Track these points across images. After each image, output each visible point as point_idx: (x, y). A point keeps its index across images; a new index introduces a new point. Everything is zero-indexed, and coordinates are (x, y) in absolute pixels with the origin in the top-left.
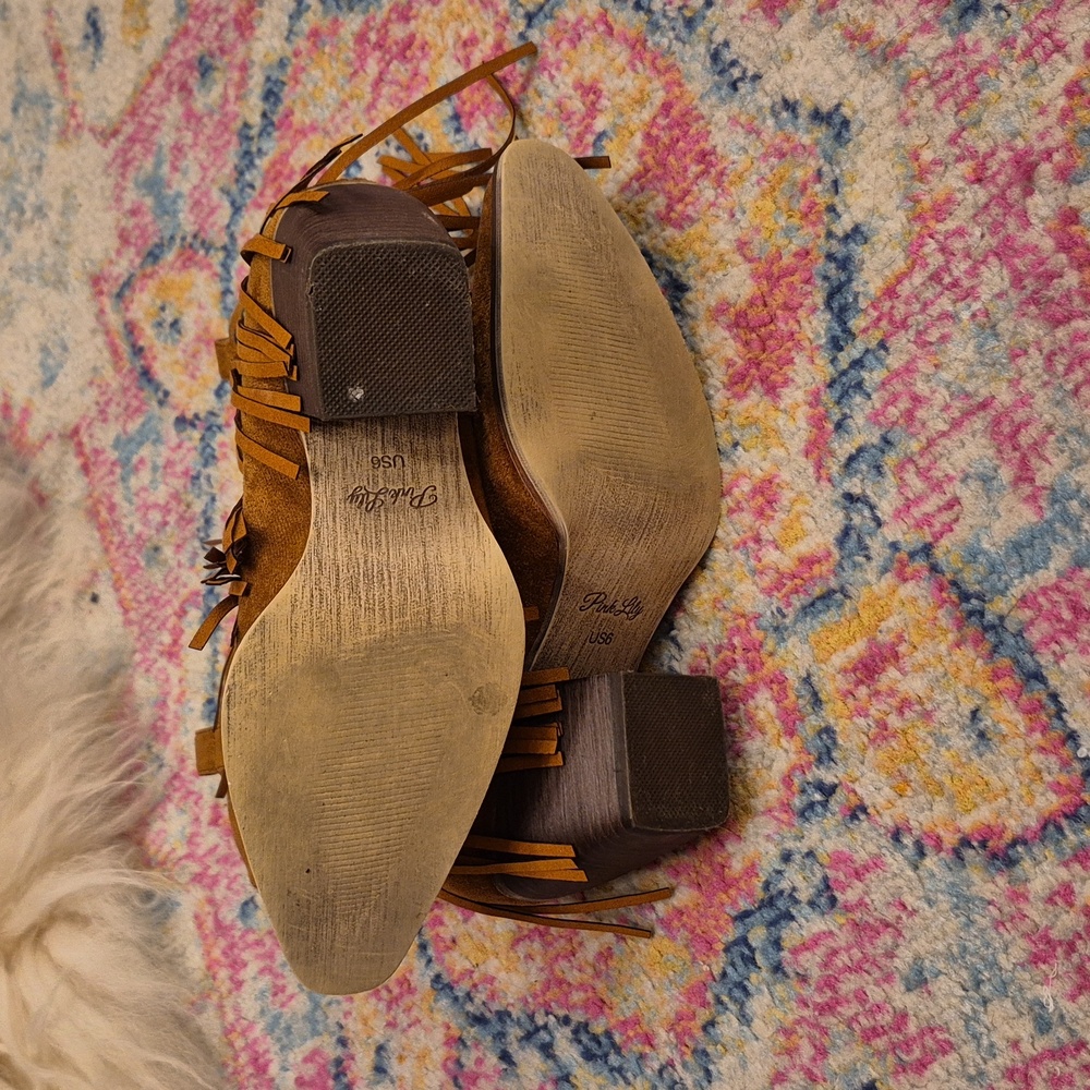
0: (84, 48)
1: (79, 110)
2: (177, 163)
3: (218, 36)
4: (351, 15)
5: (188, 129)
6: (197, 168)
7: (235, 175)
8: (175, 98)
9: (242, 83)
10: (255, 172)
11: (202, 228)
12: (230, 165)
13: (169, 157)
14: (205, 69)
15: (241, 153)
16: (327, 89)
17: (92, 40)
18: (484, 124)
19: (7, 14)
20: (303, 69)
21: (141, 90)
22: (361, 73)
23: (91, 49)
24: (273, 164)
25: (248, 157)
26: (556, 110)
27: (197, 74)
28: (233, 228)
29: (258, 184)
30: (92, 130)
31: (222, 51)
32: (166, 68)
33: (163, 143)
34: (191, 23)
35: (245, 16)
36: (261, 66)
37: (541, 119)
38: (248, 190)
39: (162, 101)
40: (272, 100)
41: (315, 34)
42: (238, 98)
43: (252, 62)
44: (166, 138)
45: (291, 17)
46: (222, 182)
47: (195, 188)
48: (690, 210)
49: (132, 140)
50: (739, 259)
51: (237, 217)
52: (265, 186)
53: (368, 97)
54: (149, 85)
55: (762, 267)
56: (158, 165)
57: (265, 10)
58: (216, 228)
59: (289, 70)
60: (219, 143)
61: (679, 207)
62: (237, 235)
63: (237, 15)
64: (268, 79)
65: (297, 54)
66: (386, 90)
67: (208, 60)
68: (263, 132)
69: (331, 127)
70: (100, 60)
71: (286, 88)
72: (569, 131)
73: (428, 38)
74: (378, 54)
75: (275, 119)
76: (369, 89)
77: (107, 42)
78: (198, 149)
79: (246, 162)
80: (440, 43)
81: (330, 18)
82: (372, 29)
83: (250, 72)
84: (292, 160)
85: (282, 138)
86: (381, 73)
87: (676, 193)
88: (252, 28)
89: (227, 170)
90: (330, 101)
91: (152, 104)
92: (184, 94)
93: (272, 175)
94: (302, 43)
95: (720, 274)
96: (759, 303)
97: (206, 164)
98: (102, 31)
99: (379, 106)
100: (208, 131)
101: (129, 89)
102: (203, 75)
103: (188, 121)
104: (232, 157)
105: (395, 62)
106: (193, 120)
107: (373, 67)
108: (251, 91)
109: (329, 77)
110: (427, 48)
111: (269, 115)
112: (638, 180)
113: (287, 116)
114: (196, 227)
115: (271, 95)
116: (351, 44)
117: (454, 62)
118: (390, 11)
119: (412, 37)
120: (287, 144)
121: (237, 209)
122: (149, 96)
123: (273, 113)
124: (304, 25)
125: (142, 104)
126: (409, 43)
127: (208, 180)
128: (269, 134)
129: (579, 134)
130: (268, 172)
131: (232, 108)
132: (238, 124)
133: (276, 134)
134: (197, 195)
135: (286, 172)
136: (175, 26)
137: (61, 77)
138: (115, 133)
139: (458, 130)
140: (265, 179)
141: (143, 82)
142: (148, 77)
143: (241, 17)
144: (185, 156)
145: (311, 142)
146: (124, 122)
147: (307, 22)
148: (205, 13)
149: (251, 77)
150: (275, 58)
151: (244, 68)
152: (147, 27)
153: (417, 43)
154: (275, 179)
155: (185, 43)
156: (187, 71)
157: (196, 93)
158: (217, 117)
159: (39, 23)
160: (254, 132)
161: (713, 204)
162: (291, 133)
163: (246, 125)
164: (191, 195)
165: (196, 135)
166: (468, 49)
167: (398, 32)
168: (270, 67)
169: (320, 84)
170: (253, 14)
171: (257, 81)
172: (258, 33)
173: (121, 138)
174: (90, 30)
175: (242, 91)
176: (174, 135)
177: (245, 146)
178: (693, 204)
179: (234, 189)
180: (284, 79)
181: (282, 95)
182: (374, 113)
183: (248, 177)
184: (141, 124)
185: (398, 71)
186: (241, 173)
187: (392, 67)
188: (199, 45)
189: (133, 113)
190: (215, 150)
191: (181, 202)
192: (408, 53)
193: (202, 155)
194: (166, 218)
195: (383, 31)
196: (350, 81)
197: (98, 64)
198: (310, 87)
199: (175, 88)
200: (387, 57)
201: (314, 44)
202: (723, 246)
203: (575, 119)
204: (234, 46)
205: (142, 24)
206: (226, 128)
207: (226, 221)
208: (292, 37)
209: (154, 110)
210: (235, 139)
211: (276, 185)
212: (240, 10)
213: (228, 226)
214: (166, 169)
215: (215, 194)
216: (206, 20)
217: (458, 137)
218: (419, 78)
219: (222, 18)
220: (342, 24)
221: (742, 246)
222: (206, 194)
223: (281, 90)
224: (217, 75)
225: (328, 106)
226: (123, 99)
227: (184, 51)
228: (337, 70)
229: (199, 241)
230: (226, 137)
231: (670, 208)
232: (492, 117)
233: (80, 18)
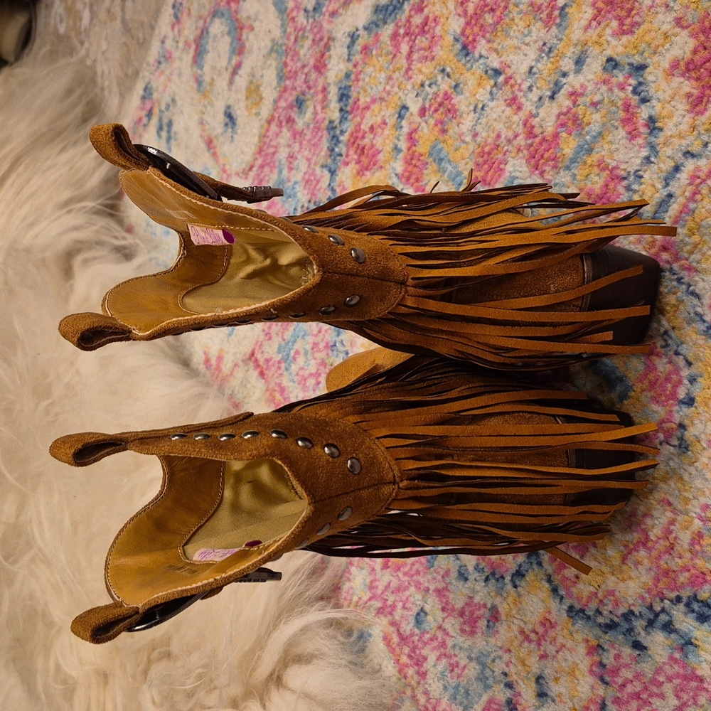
0: (226, 131)
1: (227, 167)
2: (292, 166)
3: (306, 82)
4: (386, 26)
5: (295, 142)
6: (304, 161)
7: (329, 153)
8: (284, 130)
9: (325, 99)
10: (341, 145)
11: (313, 194)
12: (325, 148)
13: (287, 164)
14: (300, 103)
15: (330, 139)
16: (378, 75)
17: (230, 126)
18: (483, 42)
19: (178, 137)
20: (361, 71)
21: (263, 136)
22: (398, 54)
23: (230, 130)
24: (352, 135)
25: (335, 139)
26: (530, 8)
27: (296, 109)
28: (332, 184)
29: (344, 151)
30: (237, 174)
31: (309, 88)
32: (276, 115)
33: (281, 158)
34: (288, 82)
35: (319, 61)
36: (335, 84)
37: (521, 19)
38: (338, 158)
39: (277, 135)
40: (344, 99)
41: (365, 49)
42: (323, 108)
43: (329, 84)
44: (283, 154)
45: (348, 47)
46: (321, 162)
47: (305, 174)
48: (637, 19)
49: (262, 167)
50: (677, 30)
51: (334, 176)
52: (348, 150)
53: (406, 65)
54: (268, 130)
55: (696, 27)
56: (281, 172)
57: (332, 52)
58: (322, 190)
59: (353, 77)
60: (316, 140)
61: (628, 21)
62: (336, 188)
63: (315, 63)
64: (340, 88)
65: (355, 66)
66: (415, 56)
67: (301, 97)
68: (343, 119)
69: (385, 95)
70: (236, 133)
71: (352, 88)
72: (541, 16)
73: (437, 13)
74: (407, 39)
75: (348, 108)
76: (405, 61)
77: (239, 121)
78: (303, 150)
79: (334, 142)
80: (445, 11)
81: (373, 35)
82: (400, 27)
83: (328, 90)
84: (363, 127)
85: (354, 117)
86: (411, 47)
87: (624, 13)
88: (325, 65)
89: (323, 153)
90: (381, 80)
91: (271, 140)
92: (290, 124)
93: (352, 140)
94: (358, 57)
95: (667, 46)
96: (701, 49)
97: (310, 157)
98: (235, 117)
99: (413, 67)
100: (308, 137)
101: (256, 140)
102: (299, 108)
103: (295, 138)
104: (325, 144)
105: (419, 37)
106: (298, 137)
107: (405, 48)
108: (331, 101)
109: (378, 67)
110: (438, 19)
111: (344, 108)
112: (595, 19)
113: (355, 103)
114: (309, 196)
115: (343, 96)
116: (389, 43)
117: (457, 17)
118: (410, 10)
119: (427, 19)
120: (358, 119)
121: (332, 172)
122: (268, 137)
123: (346, 105)
124: (358, 47)
125: (265, 143)
126: (425, 23)
127: (312, 166)
128: (346, 119)
129: (548, 14)
130: (349, 140)
131: (320, 116)
132: (326, 122)
133: (350, 117)
134: (307, 177)
135: (360, 134)
136: (278, 89)
137: (214, 155)
138: (251, 168)
139: (467, 54)
140: (347, 146)
141: (263, 131)
142: (266, 126)
143: (318, 64)
144: (296, 158)
145: (373, 110)
146: (256, 159)
147: (359, 45)
148: (296, 73)
149: (329, 92)
150: (342, 75)
151: (324, 90)
152: (261, 99)
153: (430, 20)
154: (354, 143)
155: (286, 95)
156: (290, 110)
157: (296, 119)
158: (312, 126)
159: (196, 132)
160: (337, 123)
161: (651, 7)
162: (360, 111)
163: (331, 122)
164: (303, 179)
165: (301, 144)
166: (464, 6)
167: (418, 20)
168: (341, 81)
169: (373, 74)
170: (324, 58)
171: (333, 93)
172: (329, 66)
173: (255, 169)
174: (227, 120)
175: (325, 103)
176: (287, 150)
177: (332, 133)
178: (638, 14)
179: (329, 161)
180: (350, 84)
181: (350, 94)
182: (410, 73)
183: (337, 150)
184: (267, 155)
185: (422, 42)
186: (333, 150)
187: (417, 41)
188: (294, 93)
189: (260, 151)
190: (314, 145)
191: (297, 186)
192: (426, 28)
193: (306, 153)
194: (290, 200)
195: (408, 24)
196: (391, 63)
197: (235, 136)
198: (367, 79)
199: (284, 124)
200: (413, 37)
201: (366, 54)
202: (666, 27)
203: (543, 8)
204: (316, 81)
205: (258, 99)
206: (319, 129)
207: (328, 183)
208: (351, 57)
209: (274, 143)
210: (325, 132)
211: (356, 145)
212: (316, 59)
213: (330, 185)
214: (285, 172)
215: (318, 170)
216: (297, 75)
217: (468, 59)
218: (436, 38)
219: (306, 70)
220: (381, 34)
221: (678, 22)
222: (313, 174)
223: (349, 91)
224: (308, 103)
225: (381, 83)
226: (253, 147)
227: (286, 101)
228: (383, 61)
229: (312, 202)
230: (320, 134)
231: (622, 24)
232: (488, 35)
233: (221, 117)
